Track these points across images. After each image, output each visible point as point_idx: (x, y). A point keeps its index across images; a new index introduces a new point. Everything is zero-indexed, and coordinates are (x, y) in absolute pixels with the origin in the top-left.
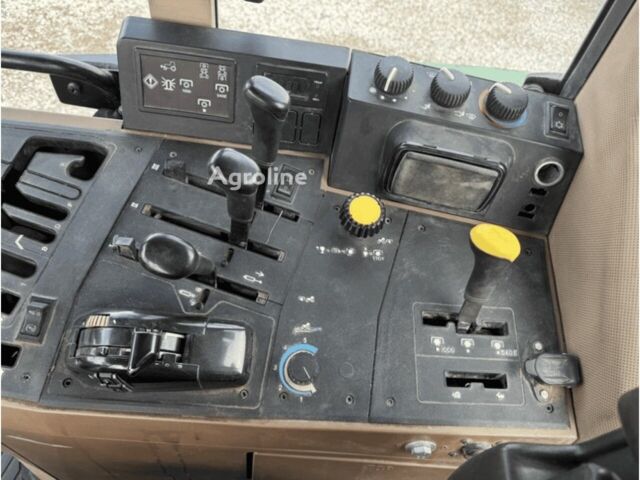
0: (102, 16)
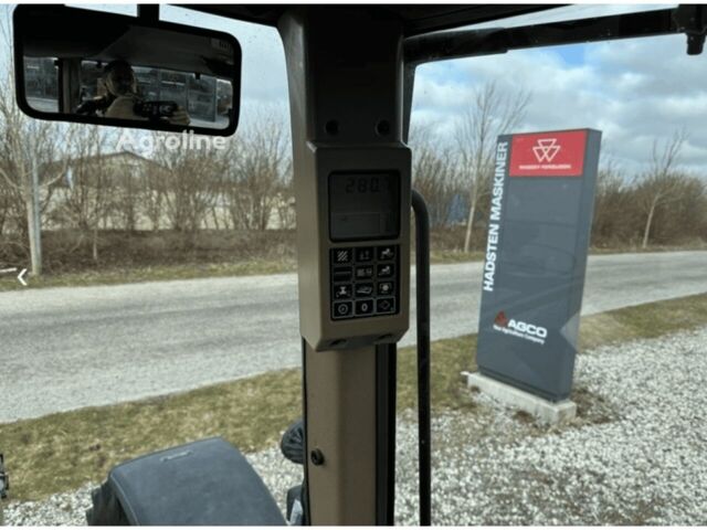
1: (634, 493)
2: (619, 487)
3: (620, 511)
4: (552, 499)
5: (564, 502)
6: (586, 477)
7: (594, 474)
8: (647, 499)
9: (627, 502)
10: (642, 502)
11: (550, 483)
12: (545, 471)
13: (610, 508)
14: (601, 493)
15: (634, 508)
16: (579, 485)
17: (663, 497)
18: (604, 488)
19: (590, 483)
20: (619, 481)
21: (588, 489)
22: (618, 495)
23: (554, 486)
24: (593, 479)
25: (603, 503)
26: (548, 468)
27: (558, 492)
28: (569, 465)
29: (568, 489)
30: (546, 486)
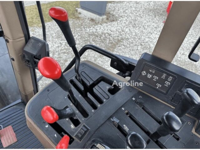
0: (118, 38)
1: (117, 38)
2: (114, 36)
3: (113, 42)
4: (98, 40)
5: (100, 41)
6: (107, 35)
7: (109, 34)
8: (120, 39)
9: (115, 40)
10: (119, 40)
11: (97, 36)
12: (97, 34)
13: (111, 41)
14: (109, 38)
15: (116, 41)
16: (105, 37)
17: (124, 38)
18: (110, 37)
19: (107, 36)
20: (114, 35)
21: (107, 37)
22: (113, 38)
23: (98, 37)
24: (108, 35)
25: (110, 40)
26: (98, 33)
27: (99, 39)
28: (103, 32)
29: (102, 38)
30: (97, 37)
